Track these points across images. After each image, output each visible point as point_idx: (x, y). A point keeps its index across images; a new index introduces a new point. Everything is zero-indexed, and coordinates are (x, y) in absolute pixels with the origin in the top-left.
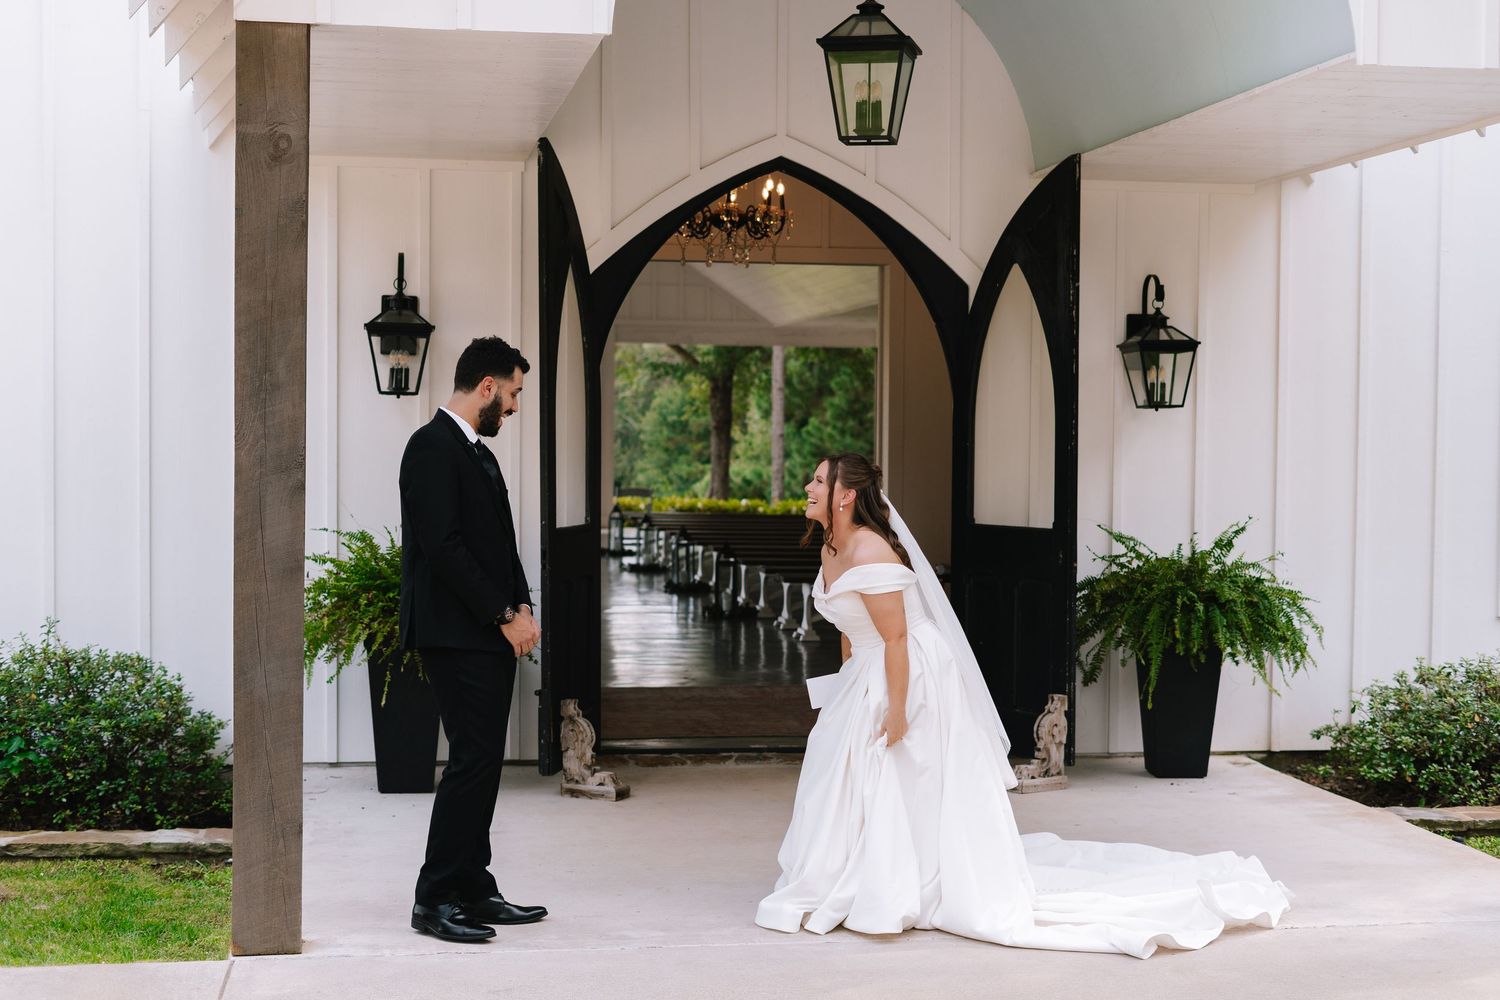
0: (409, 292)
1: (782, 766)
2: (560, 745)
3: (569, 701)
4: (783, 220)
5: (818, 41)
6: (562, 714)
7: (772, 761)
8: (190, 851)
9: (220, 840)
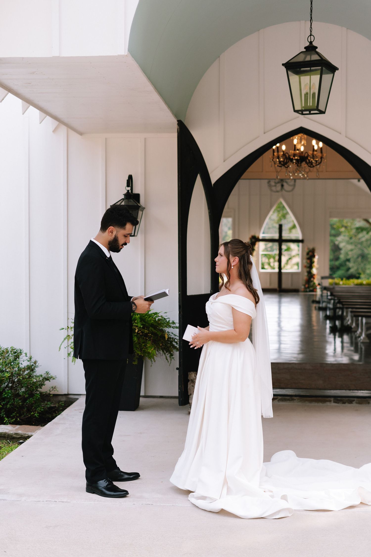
0: (136, 191)
1: (300, 403)
2: (188, 392)
3: (192, 372)
4: (321, 158)
5: (283, 65)
6: (189, 379)
7: (295, 401)
8: (6, 436)
9: (20, 432)
